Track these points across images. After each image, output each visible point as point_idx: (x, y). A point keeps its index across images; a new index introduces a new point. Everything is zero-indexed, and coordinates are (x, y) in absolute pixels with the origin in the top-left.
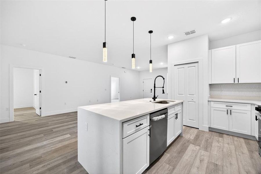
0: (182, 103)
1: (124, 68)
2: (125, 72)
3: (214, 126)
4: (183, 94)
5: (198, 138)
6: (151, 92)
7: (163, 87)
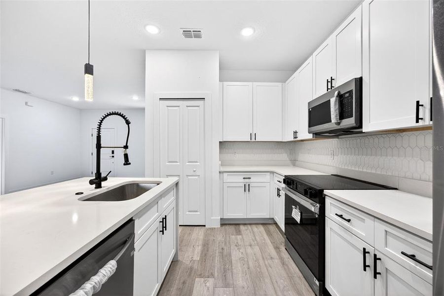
0: (177, 184)
1: (25, 93)
2: (26, 103)
3: (230, 215)
4: (177, 162)
5: (207, 251)
6: (113, 157)
7: (126, 147)
